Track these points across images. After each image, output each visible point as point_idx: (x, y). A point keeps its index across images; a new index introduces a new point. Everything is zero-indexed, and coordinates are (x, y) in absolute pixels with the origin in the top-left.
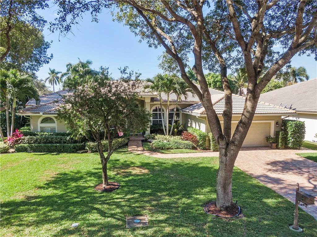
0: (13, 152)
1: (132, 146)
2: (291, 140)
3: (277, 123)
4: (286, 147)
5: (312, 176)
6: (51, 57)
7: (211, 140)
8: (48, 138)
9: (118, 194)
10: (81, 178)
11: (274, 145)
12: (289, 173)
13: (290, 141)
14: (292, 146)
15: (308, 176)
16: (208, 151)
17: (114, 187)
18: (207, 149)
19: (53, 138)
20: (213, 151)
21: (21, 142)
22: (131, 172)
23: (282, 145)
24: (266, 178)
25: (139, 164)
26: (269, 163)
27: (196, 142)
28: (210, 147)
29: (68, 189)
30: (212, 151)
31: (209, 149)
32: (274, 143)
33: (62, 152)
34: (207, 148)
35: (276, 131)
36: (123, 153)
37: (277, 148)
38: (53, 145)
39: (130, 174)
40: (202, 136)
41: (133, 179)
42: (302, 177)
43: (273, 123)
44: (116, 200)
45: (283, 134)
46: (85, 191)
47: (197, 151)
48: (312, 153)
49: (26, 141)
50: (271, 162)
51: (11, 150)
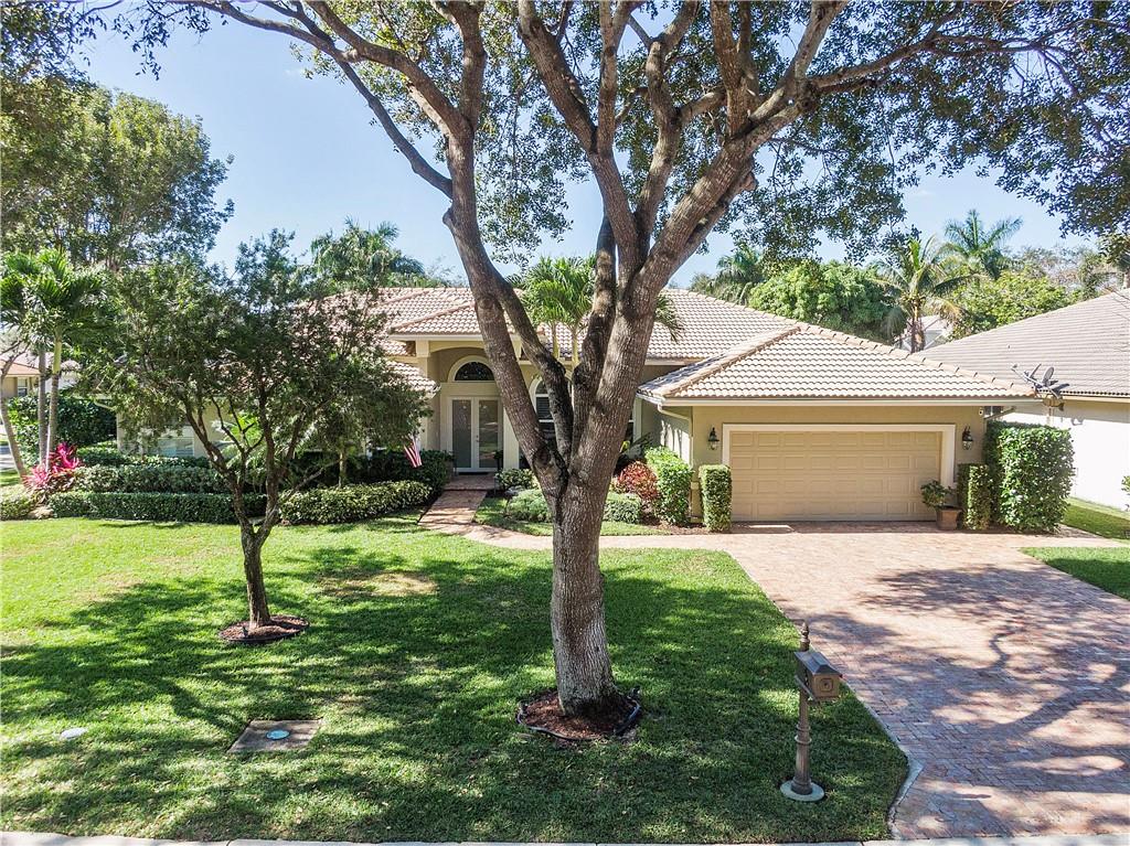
0: (44, 517)
1: (442, 509)
2: (1012, 497)
3: (965, 435)
4: (996, 525)
5: (1021, 625)
6: (227, 212)
7: (705, 493)
8: (157, 472)
9: (281, 652)
10: (202, 598)
11: (949, 516)
12: (938, 612)
13: (1007, 503)
14: (1018, 521)
15: (1005, 624)
16: (695, 529)
17: (283, 630)
18: (692, 525)
19: (170, 474)
20: (713, 531)
21: (73, 484)
22: (371, 589)
23: (980, 518)
24: (837, 626)
25: (419, 564)
26: (892, 575)
27: (655, 497)
28: (701, 517)
29: (135, 631)
30: (708, 529)
31: (701, 525)
32: (948, 507)
33: (196, 520)
34: (694, 520)
35: (959, 465)
36: (391, 529)
37: (961, 527)
38: (168, 495)
39: (366, 595)
40: (671, 478)
41: (365, 610)
42: (980, 627)
43: (949, 434)
44: (258, 670)
45: (983, 477)
46: (182, 638)
47: (654, 529)
48: (1087, 549)
49: (86, 482)
50: (902, 575)
51: (44, 510)
